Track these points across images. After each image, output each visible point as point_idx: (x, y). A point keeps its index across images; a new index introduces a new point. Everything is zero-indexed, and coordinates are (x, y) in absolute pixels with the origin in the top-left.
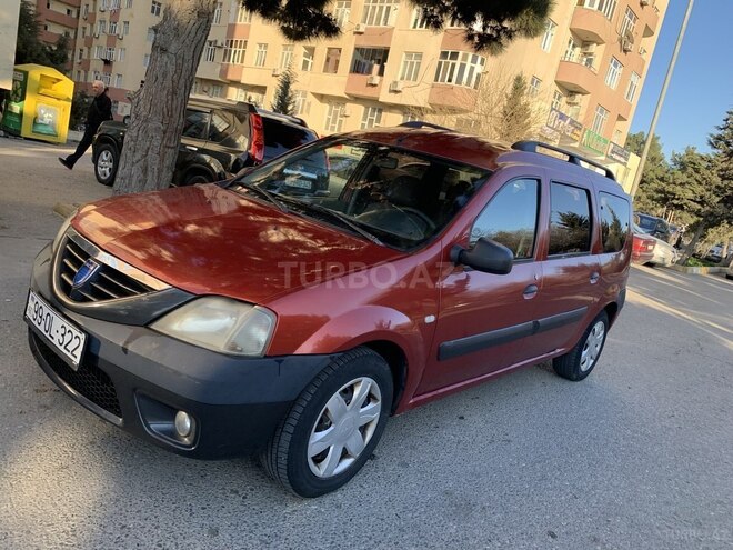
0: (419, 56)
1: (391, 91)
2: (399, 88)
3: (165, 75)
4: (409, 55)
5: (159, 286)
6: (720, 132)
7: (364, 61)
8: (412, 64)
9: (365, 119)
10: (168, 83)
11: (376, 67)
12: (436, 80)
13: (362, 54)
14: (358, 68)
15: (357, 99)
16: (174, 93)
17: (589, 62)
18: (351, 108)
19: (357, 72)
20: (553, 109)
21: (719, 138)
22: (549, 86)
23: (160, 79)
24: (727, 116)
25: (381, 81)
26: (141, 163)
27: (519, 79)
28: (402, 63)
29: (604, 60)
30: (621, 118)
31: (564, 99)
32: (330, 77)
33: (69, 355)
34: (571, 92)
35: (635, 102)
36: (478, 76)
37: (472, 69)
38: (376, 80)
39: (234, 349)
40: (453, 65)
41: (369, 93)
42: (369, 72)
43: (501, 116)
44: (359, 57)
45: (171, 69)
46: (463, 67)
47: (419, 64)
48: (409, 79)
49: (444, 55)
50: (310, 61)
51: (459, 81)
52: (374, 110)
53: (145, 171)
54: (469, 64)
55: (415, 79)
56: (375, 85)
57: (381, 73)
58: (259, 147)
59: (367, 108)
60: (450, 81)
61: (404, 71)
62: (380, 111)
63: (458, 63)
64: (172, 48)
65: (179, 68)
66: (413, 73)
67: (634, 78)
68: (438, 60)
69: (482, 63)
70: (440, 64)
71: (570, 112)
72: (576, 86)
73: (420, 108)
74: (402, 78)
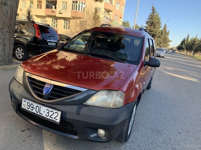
0: (66, 2)
1: (59, 13)
2: (61, 13)
3: (7, 13)
4: (63, 2)
5: (83, 90)
6: (148, 20)
7: (49, 5)
8: (64, 5)
9: (52, 22)
10: (9, 16)
11: (54, 7)
12: (72, 10)
13: (48, 2)
14: (48, 7)
15: (49, 16)
16: (11, 19)
17: (112, 3)
18: (47, 19)
19: (48, 8)
20: (105, 16)
21: (148, 22)
22: (103, 10)
23: (6, 14)
24: (149, 16)
25: (56, 10)
26: (2, 43)
27: (96, 8)
28: (61, 5)
29: (115, 2)
30: (121, 18)
31: (107, 13)
32: (39, 10)
33: (53, 119)
34: (108, 11)
35: (123, 13)
36: (84, 8)
37: (82, 6)
38: (54, 10)
39: (116, 106)
40: (77, 5)
41: (53, 14)
42: (52, 8)
43: (93, 19)
44: (48, 4)
45: (9, 11)
46: (79, 5)
47: (66, 5)
48: (64, 9)
49: (73, 2)
50: (32, 5)
51: (79, 10)
52: (55, 19)
53: (4, 46)
54: (81, 5)
55: (66, 10)
56: (54, 12)
57: (55, 8)
58: (39, 34)
59: (53, 19)
60: (76, 9)
61: (62, 7)
62: (57, 19)
63: (78, 4)
64: (9, 3)
65: (12, 10)
66: (65, 8)
67: (122, 7)
68: (72, 4)
69: (84, 4)
70: (73, 5)
71: (108, 17)
72: (109, 10)
73: (70, 18)
74: (62, 9)
